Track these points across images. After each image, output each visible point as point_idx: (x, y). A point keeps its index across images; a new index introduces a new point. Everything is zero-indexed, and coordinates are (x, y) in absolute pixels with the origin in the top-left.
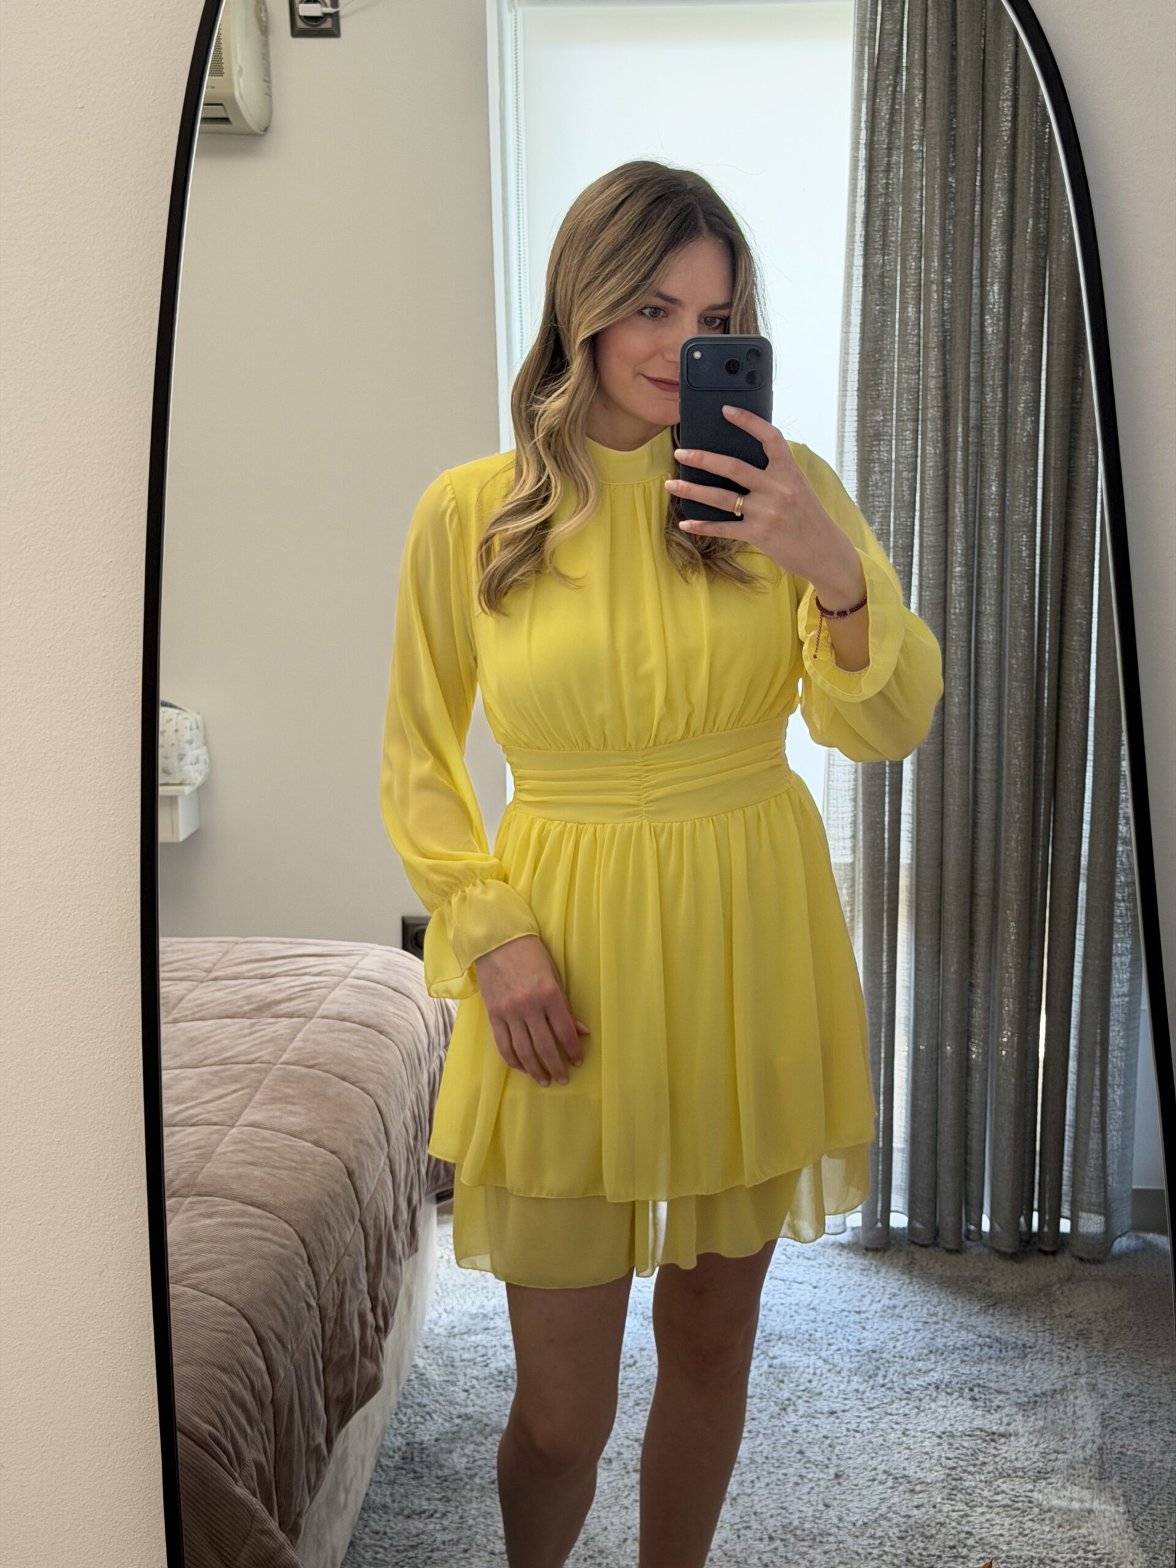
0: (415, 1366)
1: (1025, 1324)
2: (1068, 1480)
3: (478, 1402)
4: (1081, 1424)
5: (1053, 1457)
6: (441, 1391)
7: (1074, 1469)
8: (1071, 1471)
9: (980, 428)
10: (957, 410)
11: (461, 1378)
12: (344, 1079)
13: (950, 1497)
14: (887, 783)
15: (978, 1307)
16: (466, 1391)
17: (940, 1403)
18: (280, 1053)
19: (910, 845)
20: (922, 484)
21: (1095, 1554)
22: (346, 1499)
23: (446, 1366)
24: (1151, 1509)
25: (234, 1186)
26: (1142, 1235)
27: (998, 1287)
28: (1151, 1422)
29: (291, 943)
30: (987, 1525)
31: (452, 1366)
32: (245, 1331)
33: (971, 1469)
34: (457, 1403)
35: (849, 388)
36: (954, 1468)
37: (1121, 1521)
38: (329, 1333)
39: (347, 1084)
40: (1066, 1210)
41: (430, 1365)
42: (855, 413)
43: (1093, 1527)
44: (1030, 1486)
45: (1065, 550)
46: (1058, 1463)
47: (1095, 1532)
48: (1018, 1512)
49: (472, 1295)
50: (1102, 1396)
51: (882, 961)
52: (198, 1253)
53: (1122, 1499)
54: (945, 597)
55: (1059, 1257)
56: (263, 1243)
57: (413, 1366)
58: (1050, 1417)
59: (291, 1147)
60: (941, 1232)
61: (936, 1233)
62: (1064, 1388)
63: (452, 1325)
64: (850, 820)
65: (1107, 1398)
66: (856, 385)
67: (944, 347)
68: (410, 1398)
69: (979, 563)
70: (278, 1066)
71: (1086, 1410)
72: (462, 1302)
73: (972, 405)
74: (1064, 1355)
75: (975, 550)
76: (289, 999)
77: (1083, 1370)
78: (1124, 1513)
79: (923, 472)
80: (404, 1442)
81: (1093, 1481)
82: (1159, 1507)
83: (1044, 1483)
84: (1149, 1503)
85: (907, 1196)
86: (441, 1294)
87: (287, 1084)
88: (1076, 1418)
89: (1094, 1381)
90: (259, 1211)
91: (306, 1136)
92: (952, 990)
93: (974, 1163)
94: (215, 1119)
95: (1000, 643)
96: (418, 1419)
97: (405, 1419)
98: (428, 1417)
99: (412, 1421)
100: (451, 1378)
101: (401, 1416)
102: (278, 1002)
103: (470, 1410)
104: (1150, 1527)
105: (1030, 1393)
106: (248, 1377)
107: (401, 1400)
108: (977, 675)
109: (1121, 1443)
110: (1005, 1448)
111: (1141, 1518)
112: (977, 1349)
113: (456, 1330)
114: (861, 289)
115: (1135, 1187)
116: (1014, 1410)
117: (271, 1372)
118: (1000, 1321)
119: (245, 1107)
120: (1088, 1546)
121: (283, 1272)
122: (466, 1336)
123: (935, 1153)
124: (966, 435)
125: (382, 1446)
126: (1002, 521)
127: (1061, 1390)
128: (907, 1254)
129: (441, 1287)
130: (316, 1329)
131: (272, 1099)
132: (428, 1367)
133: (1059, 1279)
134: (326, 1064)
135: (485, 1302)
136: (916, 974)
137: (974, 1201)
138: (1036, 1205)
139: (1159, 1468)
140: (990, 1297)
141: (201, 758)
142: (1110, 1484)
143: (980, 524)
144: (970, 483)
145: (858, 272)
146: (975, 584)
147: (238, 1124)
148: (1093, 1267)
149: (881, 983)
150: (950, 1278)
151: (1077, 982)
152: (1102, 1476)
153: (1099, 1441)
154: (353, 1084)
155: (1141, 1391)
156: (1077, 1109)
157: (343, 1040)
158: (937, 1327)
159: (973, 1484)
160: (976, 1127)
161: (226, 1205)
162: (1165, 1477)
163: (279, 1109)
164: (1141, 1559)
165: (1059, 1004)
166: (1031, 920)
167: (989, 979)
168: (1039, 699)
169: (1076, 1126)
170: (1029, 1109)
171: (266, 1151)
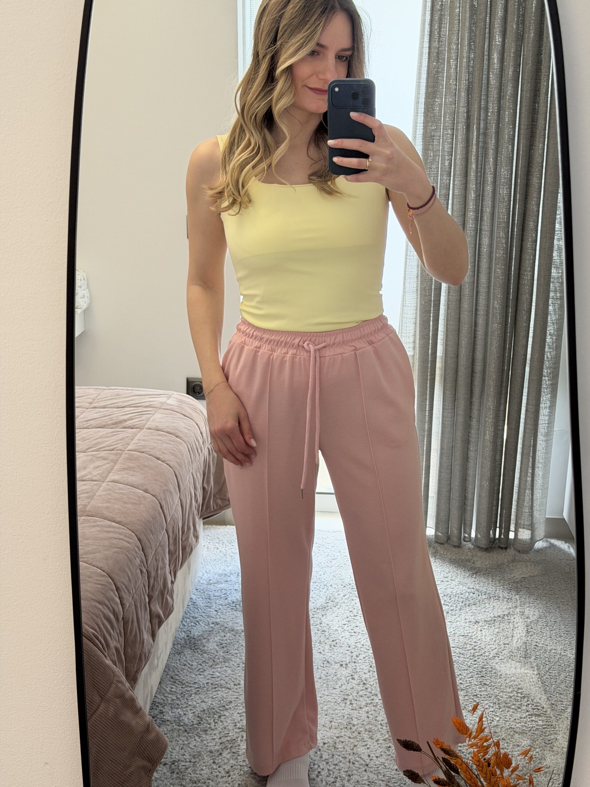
0: (191, 599)
1: (491, 583)
2: (510, 658)
3: (222, 616)
4: (516, 631)
6: (204, 611)
7: (513, 653)
8: (511, 653)
9: (485, 134)
10: (474, 124)
11: (214, 605)
12: (158, 459)
14: (432, 315)
15: (468, 574)
16: (216, 611)
18: (126, 445)
19: (442, 346)
20: (455, 163)
21: (521, 694)
22: (158, 662)
23: (206, 598)
24: (550, 673)
25: (104, 513)
26: (549, 540)
27: (478, 564)
29: (132, 390)
31: (209, 599)
32: (110, 584)
34: (212, 617)
35: (419, 112)
37: (535, 678)
38: (151, 585)
39: (160, 462)
40: (512, 527)
41: (199, 598)
42: (422, 125)
43: (521, 681)
44: (491, 661)
45: (526, 198)
47: (521, 683)
49: (220, 565)
50: (527, 618)
51: (426, 405)
53: (536, 667)
54: (464, 221)
55: (508, 550)
56: (119, 541)
57: (190, 599)
58: (502, 627)
59: (134, 493)
60: (451, 537)
61: (449, 538)
62: (509, 613)
63: (211, 578)
64: (412, 334)
65: (530, 619)
66: (423, 110)
67: (469, 91)
68: (189, 614)
69: (482, 204)
70: (126, 452)
71: (519, 624)
72: (214, 568)
73: (482, 122)
74: (509, 598)
75: (480, 197)
76: (131, 419)
77: (518, 605)
78: (537, 675)
79: (455, 156)
80: (186, 635)
81: (521, 658)
82: (554, 672)
83: (498, 659)
84: (549, 670)
85: (435, 520)
86: (204, 564)
87: (131, 461)
88: (514, 628)
89: (523, 610)
90: (117, 525)
91: (141, 487)
92: (461, 419)
93: (468, 504)
94: (95, 478)
95: (491, 245)
96: (193, 624)
97: (186, 624)
98: (197, 623)
99: (190, 625)
100: (208, 604)
101: (184, 623)
102: (125, 421)
103: (218, 620)
104: (549, 681)
105: (492, 616)
106: (111, 606)
107: (184, 615)
108: (479, 261)
109: (536, 641)
111: (545, 677)
112: (467, 594)
113: (211, 582)
114: (427, 60)
115: (547, 517)
116: (484, 624)
117: (122, 604)
118: (479, 581)
119: (110, 473)
120: (518, 690)
121: (129, 555)
122: (216, 585)
123: (449, 499)
124: (478, 138)
125: (176, 637)
126: (494, 182)
127: (507, 615)
128: (434, 548)
129: (204, 560)
130: (145, 582)
131: (124, 469)
132: (197, 599)
133: (508, 561)
134: (149, 451)
135: (226, 568)
136: (443, 411)
137: (468, 523)
138: (498, 525)
139: (554, 653)
140: (474, 569)
141: (86, 295)
142: (530, 660)
143: (483, 184)
144: (479, 162)
145: (426, 51)
146: (479, 215)
147: (106, 481)
148: (523, 555)
149: (425, 415)
150: (454, 560)
151: (523, 416)
152: (526, 657)
153: (524, 639)
154: (163, 462)
156: (520, 479)
157: (158, 440)
158: (448, 583)
160: (470, 487)
161: (102, 521)
162: (557, 658)
163: (127, 474)
164: (544, 697)
165: (513, 427)
166: (501, 385)
167: (479, 415)
168: (509, 274)
169: (519, 487)
170: (497, 478)
171: (121, 495)
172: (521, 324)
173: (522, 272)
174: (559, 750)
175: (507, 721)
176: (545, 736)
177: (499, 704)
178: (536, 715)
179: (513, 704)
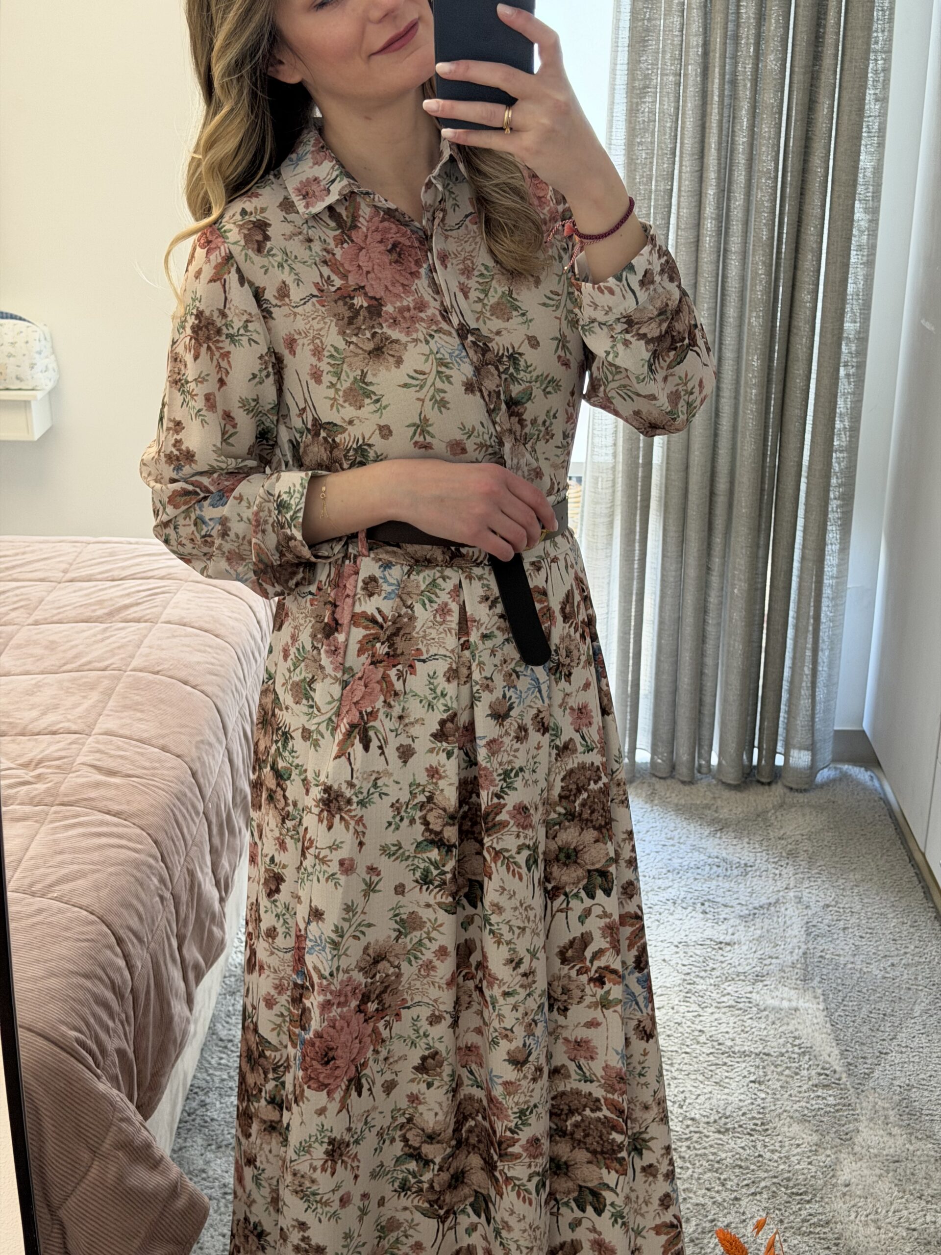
1: (746, 846)
2: (780, 982)
4: (790, 932)
5: (767, 962)
7: (784, 972)
8: (782, 974)
9: (734, 82)
10: (715, 66)
12: (185, 682)
13: (686, 1000)
15: (708, 832)
17: (677, 916)
18: (130, 659)
19: (661, 450)
20: (682, 134)
21: (800, 1048)
24: (845, 1006)
25: (92, 796)
26: (839, 766)
27: (724, 814)
28: (845, 929)
29: (137, 543)
30: (715, 1024)
32: (105, 936)
33: (703, 974)
35: (620, 44)
36: (688, 974)
37: (821, 1017)
38: (182, 917)
39: (188, 688)
40: (780, 748)
42: (626, 67)
43: (799, 1023)
44: (749, 989)
45: (802, 194)
46: (772, 967)
47: (800, 1027)
48: (740, 1012)
50: (807, 907)
51: (635, 551)
52: (61, 864)
53: (822, 998)
54: (698, 236)
55: (774, 787)
56: (120, 850)
58: (766, 927)
59: (142, 754)
60: (677, 767)
61: (673, 768)
62: (777, 901)
64: (611, 431)
65: (811, 909)
66: (627, 42)
67: (706, 7)
69: (728, 207)
70: (128, 673)
71: (794, 920)
73: (728, 60)
74: (777, 872)
75: (725, 193)
76: (137, 603)
77: (791, 886)
78: (823, 1010)
79: (682, 123)
81: (799, 982)
82: (850, 1004)
83: (761, 985)
84: (843, 1000)
85: (650, 736)
87: (136, 692)
88: (786, 927)
89: (800, 894)
90: (115, 820)
91: (154, 742)
92: (692, 572)
93: (706, 713)
94: (74, 727)
95: (743, 279)
102: (126, 607)
104: (844, 1021)
105: (750, 907)
106: (109, 978)
108: (723, 305)
109: (821, 948)
110: (730, 955)
111: (837, 1014)
112: (708, 868)
115: (836, 728)
116: (738, 921)
117: (130, 967)
118: (726, 843)
119: (100, 715)
120: (795, 1041)
121: (139, 875)
123: (674, 704)
124: (721, 90)
126: (750, 168)
127: (775, 903)
128: (650, 785)
130: (170, 917)
131: (123, 706)
133: (774, 807)
134: (170, 670)
136: (663, 560)
137: (706, 743)
138: (756, 743)
139: (850, 969)
140: (718, 823)
141: (50, 367)
142: (812, 985)
143: (731, 170)
144: (724, 133)
146: (724, 225)
147: (94, 732)
148: (801, 795)
149: (633, 569)
150: (684, 806)
151: (796, 565)
152: (806, 979)
153: (804, 947)
154: (194, 687)
155: (837, 902)
156: (793, 668)
157: (183, 645)
158: (674, 849)
159: (704, 987)
160: (709, 684)
161: (87, 815)
162: (855, 977)
163: (130, 717)
164: (836, 1051)
165: (781, 585)
166: (760, 515)
167: (724, 564)
168: (773, 326)
169: (792, 682)
170: (754, 670)
171: (121, 761)
172: (793, 412)
173: (795, 323)
174: (864, 1151)
175: (778, 1099)
176: (840, 1125)
177: (764, 1068)
178: (825, 1086)
179: (787, 1068)
